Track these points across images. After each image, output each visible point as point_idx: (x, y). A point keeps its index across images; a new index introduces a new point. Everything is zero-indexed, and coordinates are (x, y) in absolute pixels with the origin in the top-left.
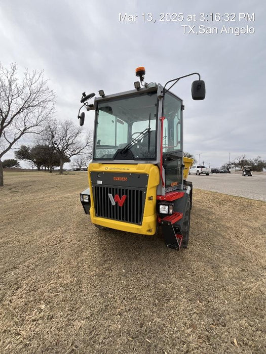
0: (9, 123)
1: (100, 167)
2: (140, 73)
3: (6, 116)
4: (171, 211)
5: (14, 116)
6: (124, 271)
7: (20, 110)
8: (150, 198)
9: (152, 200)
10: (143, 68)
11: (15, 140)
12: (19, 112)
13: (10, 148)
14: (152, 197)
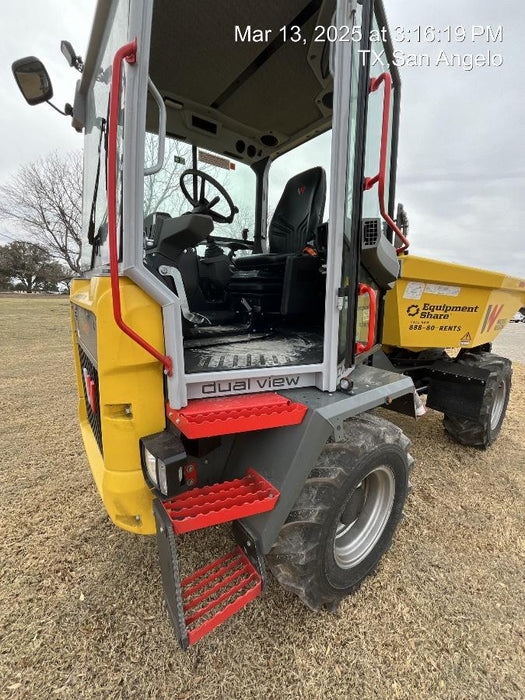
14: (128, 406)
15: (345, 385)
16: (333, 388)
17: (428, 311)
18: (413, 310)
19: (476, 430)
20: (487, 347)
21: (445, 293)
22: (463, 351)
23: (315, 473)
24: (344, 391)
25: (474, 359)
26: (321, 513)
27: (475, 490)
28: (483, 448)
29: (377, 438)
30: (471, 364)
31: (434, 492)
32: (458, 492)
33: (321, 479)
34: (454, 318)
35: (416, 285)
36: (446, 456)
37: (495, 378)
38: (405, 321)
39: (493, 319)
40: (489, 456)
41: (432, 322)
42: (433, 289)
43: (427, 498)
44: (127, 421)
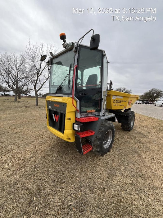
0: (41, 74)
1: (50, 98)
2: (63, 37)
3: (39, 71)
4: (80, 129)
5: (43, 70)
6: (55, 159)
7: (45, 67)
8: (69, 119)
9: (70, 120)
10: (64, 34)
11: (44, 83)
12: (44, 69)
13: (42, 87)
14: (70, 118)
15: (104, 114)
16: (102, 115)
17: (117, 101)
18: (114, 101)
19: (128, 127)
20: (130, 109)
21: (120, 98)
22: (125, 110)
23: (100, 130)
24: (104, 116)
25: (127, 112)
26: (101, 136)
27: (127, 138)
28: (129, 131)
29: (109, 124)
30: (126, 113)
31: (120, 139)
32: (124, 139)
33: (101, 130)
34: (122, 103)
35: (114, 96)
36: (122, 133)
37: (131, 115)
38: (113, 104)
39: (130, 103)
40: (131, 133)
41: (118, 104)
42: (118, 97)
43: (118, 140)
44: (70, 121)
